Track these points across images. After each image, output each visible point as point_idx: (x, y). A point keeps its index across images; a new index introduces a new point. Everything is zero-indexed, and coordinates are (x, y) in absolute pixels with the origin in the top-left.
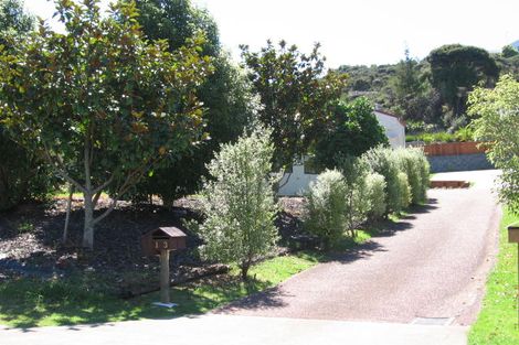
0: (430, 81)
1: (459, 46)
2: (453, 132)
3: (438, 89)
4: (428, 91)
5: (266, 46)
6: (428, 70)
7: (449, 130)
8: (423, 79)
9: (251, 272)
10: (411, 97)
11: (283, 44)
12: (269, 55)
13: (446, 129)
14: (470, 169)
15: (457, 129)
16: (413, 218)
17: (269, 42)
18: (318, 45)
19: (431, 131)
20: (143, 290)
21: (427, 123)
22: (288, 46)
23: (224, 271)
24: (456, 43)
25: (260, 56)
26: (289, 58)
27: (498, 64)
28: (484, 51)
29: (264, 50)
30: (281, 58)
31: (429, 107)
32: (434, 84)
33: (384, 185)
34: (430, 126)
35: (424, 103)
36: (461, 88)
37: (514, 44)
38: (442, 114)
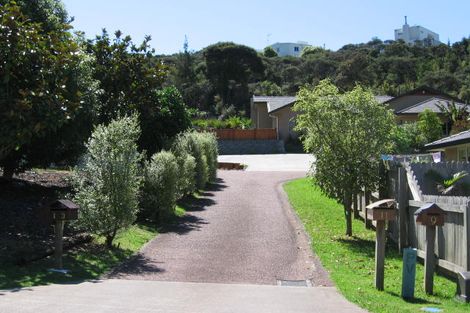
0: (204, 73)
1: (232, 44)
2: (223, 120)
3: (212, 81)
4: (203, 82)
5: (101, 34)
6: (204, 63)
7: (220, 118)
8: (198, 71)
9: (115, 242)
10: (187, 86)
11: (118, 34)
12: (103, 43)
13: (217, 116)
14: (241, 153)
15: (227, 117)
16: (212, 195)
17: (104, 31)
18: (148, 39)
19: (204, 118)
20: (33, 257)
21: (201, 110)
22: (123, 37)
23: (89, 239)
24: (230, 41)
25: (94, 43)
26: (122, 47)
27: (264, 63)
28: (253, 50)
29: (98, 38)
30: (115, 46)
31: (203, 97)
32: (208, 76)
33: (194, 165)
34: (203, 113)
35: (198, 92)
36: (232, 81)
37: (274, 45)
38: (215, 103)
